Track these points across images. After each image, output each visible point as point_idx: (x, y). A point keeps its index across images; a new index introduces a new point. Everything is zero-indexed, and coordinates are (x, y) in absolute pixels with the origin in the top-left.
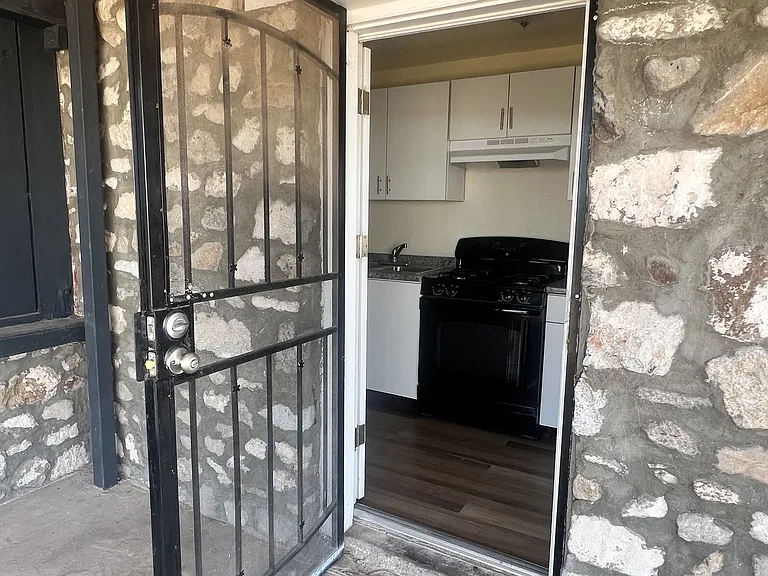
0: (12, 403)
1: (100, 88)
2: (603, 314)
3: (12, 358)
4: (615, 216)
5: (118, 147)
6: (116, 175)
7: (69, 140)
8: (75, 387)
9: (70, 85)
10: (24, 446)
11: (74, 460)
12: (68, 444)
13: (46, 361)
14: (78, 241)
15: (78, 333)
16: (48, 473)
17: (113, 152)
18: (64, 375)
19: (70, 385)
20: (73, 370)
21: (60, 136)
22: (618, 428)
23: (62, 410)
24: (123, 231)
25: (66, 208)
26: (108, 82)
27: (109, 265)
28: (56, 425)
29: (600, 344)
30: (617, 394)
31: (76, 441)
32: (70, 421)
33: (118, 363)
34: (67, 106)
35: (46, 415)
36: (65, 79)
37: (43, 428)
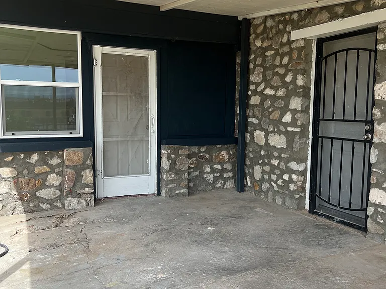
0: (216, 160)
1: (249, 63)
2: (377, 126)
3: (218, 146)
4: (380, 98)
5: (252, 81)
6: (251, 90)
7: (238, 79)
8: (233, 160)
9: (240, 62)
10: (218, 174)
11: (230, 184)
12: (229, 178)
13: (226, 149)
14: (238, 112)
15: (235, 141)
16: (224, 186)
17: (251, 83)
18: (230, 155)
19: (232, 159)
20: (233, 154)
21: (235, 78)
22: (381, 160)
23: (228, 166)
24: (251, 108)
25: (235, 101)
26: (251, 61)
27: (247, 120)
28: (227, 171)
29: (377, 136)
30: (381, 150)
31: (232, 178)
32: (230, 171)
33: (246, 152)
34: (238, 69)
35: (224, 167)
36: (239, 60)
37: (223, 171)
